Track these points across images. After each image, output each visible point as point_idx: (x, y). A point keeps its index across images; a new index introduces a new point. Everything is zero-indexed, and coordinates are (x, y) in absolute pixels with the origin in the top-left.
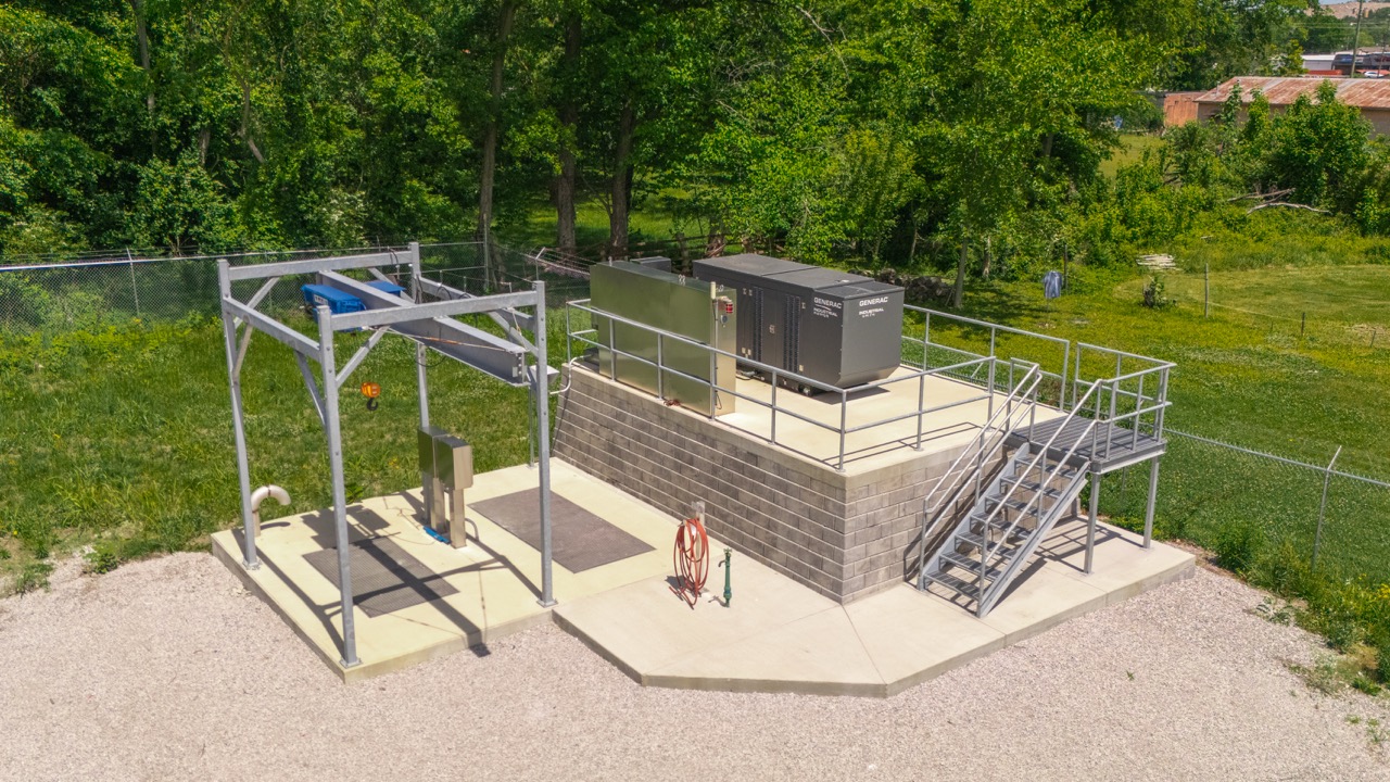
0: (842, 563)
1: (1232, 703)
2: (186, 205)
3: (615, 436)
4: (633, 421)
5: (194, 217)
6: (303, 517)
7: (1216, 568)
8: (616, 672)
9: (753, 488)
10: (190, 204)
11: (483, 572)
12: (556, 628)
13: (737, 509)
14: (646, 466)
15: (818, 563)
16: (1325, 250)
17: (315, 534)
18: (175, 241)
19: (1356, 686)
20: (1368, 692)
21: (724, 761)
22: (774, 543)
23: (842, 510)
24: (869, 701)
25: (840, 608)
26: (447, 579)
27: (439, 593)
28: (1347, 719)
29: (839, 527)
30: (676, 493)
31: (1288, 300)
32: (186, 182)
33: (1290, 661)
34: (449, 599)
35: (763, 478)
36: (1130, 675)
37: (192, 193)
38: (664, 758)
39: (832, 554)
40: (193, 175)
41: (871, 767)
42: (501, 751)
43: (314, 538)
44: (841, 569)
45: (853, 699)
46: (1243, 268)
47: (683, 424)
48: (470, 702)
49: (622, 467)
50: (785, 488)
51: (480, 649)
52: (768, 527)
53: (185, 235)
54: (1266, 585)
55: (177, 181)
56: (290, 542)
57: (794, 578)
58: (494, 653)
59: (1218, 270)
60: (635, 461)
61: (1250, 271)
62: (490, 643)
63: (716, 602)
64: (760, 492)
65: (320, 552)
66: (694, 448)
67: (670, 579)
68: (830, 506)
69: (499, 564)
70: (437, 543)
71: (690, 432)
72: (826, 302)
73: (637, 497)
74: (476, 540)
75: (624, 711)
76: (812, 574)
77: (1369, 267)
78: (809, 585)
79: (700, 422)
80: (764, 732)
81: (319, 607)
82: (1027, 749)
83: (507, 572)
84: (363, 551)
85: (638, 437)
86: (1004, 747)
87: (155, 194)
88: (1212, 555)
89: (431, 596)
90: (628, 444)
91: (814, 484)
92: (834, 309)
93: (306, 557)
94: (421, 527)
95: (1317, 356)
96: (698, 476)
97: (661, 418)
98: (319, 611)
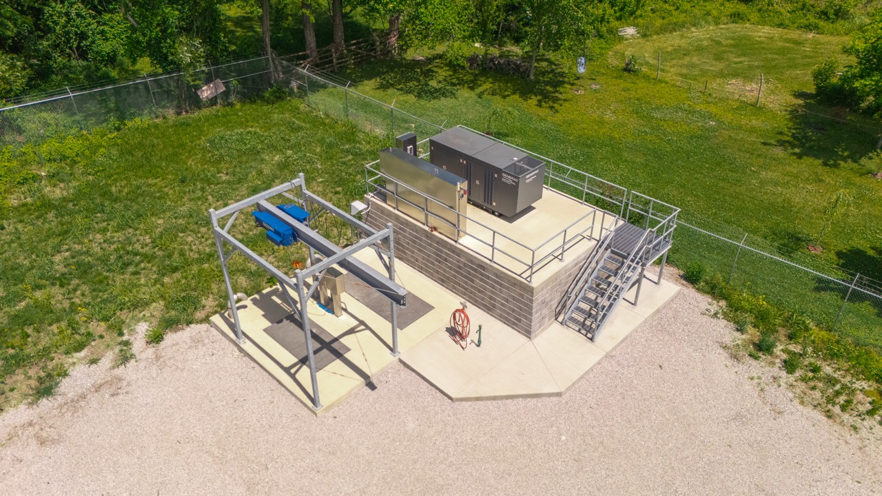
0: (531, 322)
1: (704, 377)
2: (76, 30)
3: (399, 238)
4: (410, 234)
5: (83, 36)
6: (251, 300)
7: (684, 282)
8: (439, 394)
9: (481, 280)
10: (77, 27)
11: (357, 334)
12: (402, 367)
13: (472, 287)
14: (419, 256)
15: (519, 321)
16: (710, 15)
17: (263, 313)
18: (73, 51)
19: (750, 355)
20: (756, 358)
21: (501, 444)
22: (494, 306)
23: (531, 301)
24: (554, 399)
25: (530, 342)
26: (341, 340)
27: (341, 352)
28: (749, 378)
29: (531, 308)
30: (438, 272)
31: (695, 60)
32: (73, 14)
33: (722, 343)
34: (347, 355)
35: (488, 278)
36: (660, 367)
37: (78, 21)
38: (475, 446)
39: (526, 318)
40: (76, 9)
41: (563, 438)
42: (403, 452)
43: (263, 315)
44: (531, 325)
45: (547, 398)
46: (671, 32)
47: (441, 242)
48: (378, 421)
49: (405, 253)
50: (501, 285)
51: (371, 386)
52: (491, 299)
53: (79, 47)
54: (708, 293)
55: (67, 14)
56: (252, 319)
57: (505, 323)
58: (378, 388)
59: (658, 34)
60: (413, 252)
61: (674, 33)
62: (374, 381)
63: (473, 344)
64: (486, 283)
65: (271, 326)
66: (447, 255)
67: (448, 330)
68: (525, 298)
69: (362, 327)
70: (327, 313)
71: (445, 247)
72: (510, 177)
73: (415, 268)
74: (345, 310)
75: (449, 418)
76: (514, 324)
77: (731, 26)
78: (513, 328)
79: (451, 245)
80: (513, 424)
81: (286, 368)
82: (625, 418)
83: (368, 332)
84: (292, 323)
85: (414, 242)
86: (615, 418)
87: (56, 23)
88: (682, 273)
89: (338, 355)
90: (408, 244)
91: (516, 286)
92: (513, 181)
93: (265, 330)
94: (315, 302)
95: (713, 109)
96: (450, 268)
97: (427, 236)
98: (287, 370)
